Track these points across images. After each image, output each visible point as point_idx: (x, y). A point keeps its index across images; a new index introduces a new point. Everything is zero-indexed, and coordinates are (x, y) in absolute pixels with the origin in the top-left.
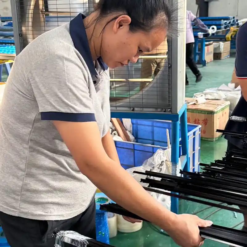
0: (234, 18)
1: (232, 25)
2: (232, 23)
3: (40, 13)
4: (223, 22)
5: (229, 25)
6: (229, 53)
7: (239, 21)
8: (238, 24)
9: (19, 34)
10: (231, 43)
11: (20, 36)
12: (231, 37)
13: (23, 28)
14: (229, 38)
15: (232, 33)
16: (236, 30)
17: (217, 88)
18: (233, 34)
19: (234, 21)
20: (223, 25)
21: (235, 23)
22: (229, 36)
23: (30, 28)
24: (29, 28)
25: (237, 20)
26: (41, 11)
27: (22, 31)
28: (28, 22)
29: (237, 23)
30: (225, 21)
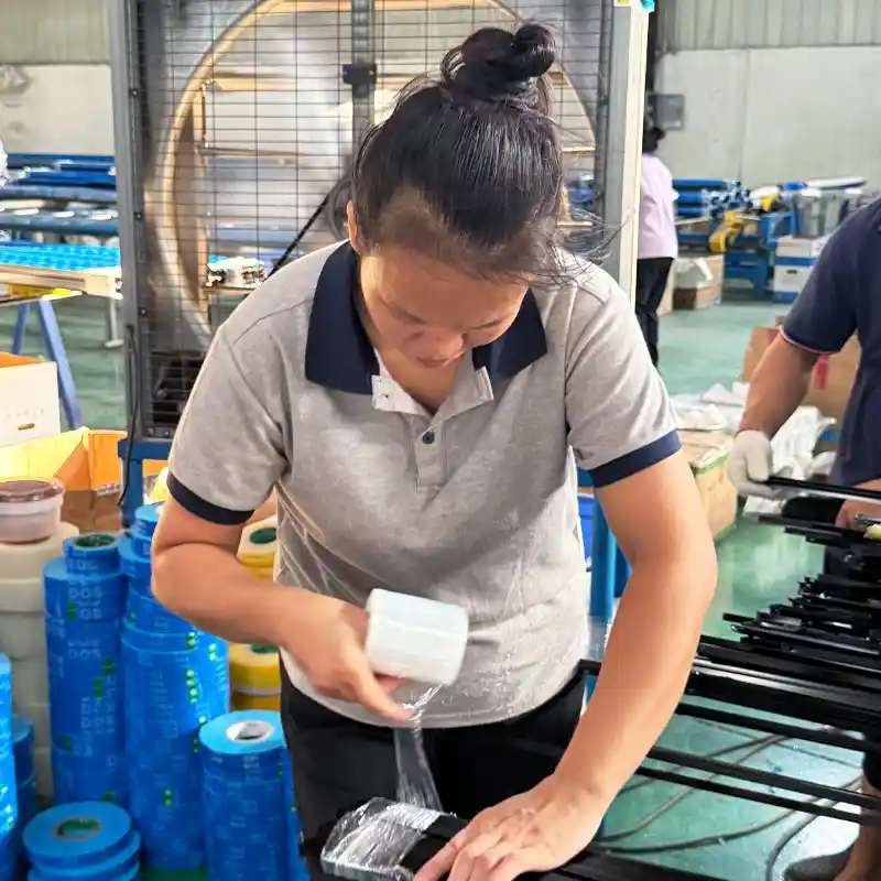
0: (739, 184)
1: (733, 206)
2: (732, 200)
3: (193, 153)
4: (706, 195)
5: (726, 205)
6: (718, 292)
7: (752, 195)
8: (750, 204)
9: (135, 214)
10: (726, 260)
11: (136, 219)
12: (727, 240)
13: (147, 197)
14: (718, 245)
15: (729, 230)
16: (740, 221)
17: (697, 397)
18: (731, 234)
19: (738, 194)
20: (706, 205)
21: (742, 200)
22: (719, 238)
23: (166, 197)
24: (161, 196)
25: (748, 192)
26: (199, 147)
27: (143, 203)
28: (162, 177)
29: (746, 199)
30: (714, 194)
